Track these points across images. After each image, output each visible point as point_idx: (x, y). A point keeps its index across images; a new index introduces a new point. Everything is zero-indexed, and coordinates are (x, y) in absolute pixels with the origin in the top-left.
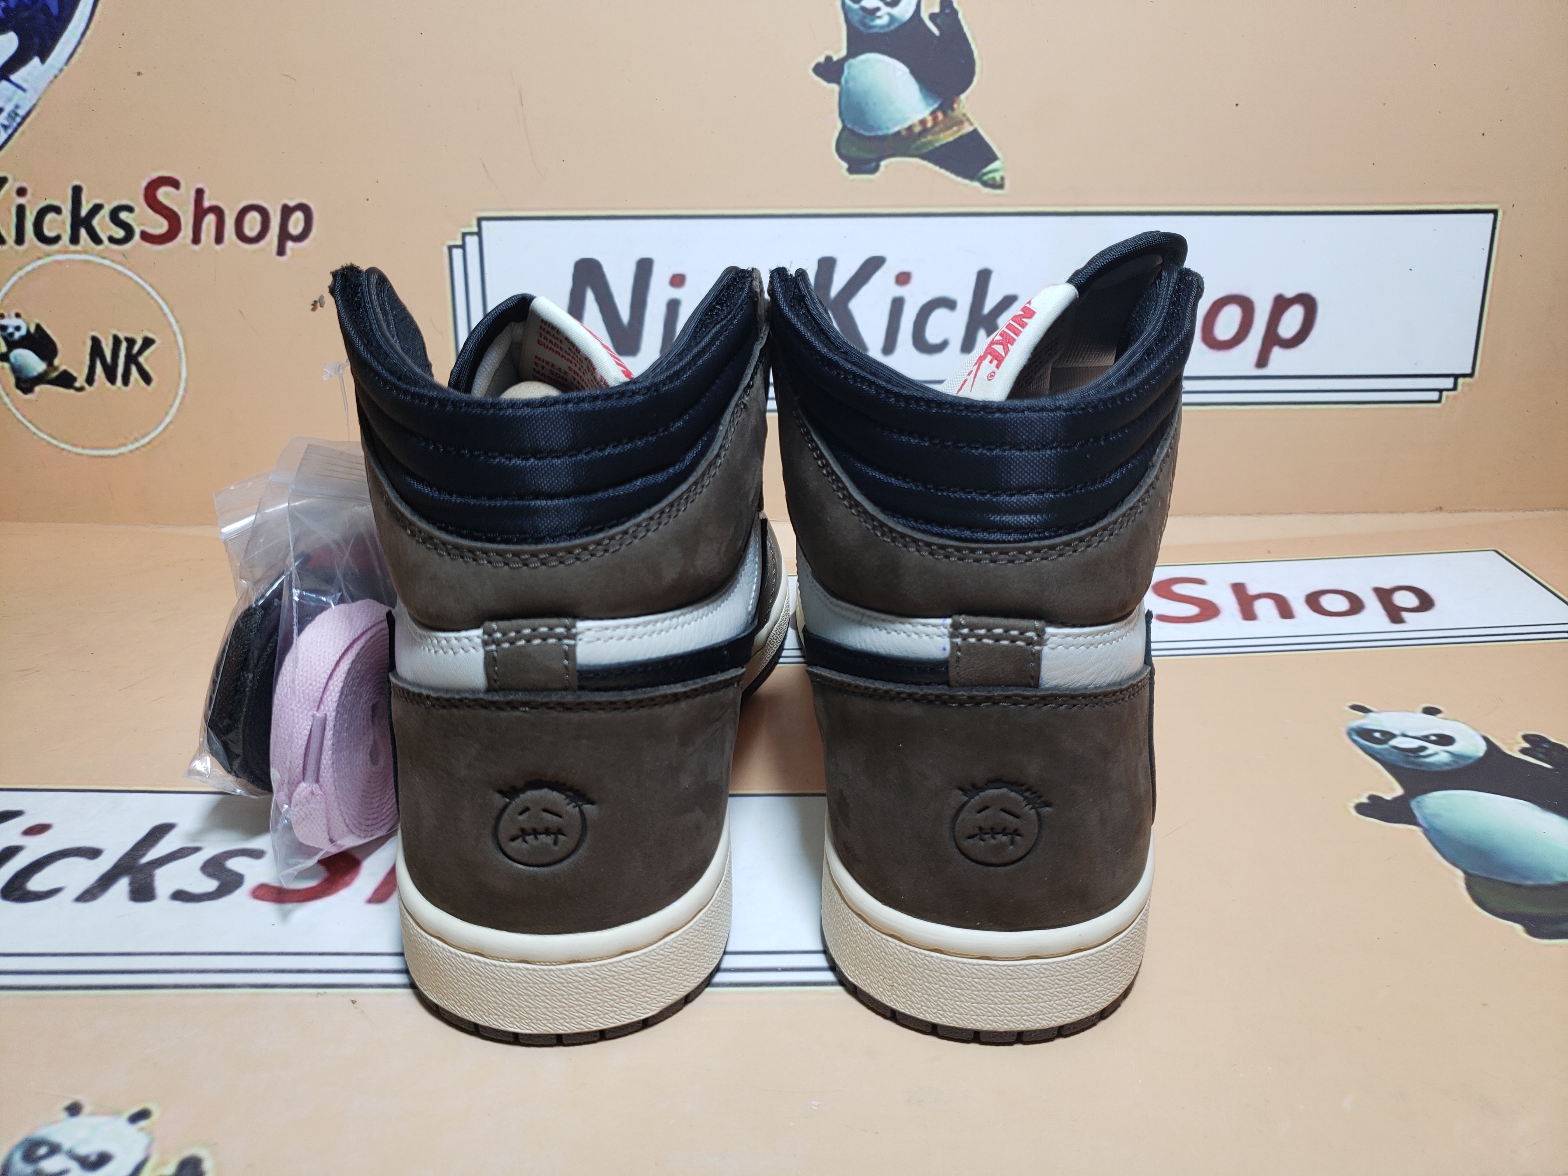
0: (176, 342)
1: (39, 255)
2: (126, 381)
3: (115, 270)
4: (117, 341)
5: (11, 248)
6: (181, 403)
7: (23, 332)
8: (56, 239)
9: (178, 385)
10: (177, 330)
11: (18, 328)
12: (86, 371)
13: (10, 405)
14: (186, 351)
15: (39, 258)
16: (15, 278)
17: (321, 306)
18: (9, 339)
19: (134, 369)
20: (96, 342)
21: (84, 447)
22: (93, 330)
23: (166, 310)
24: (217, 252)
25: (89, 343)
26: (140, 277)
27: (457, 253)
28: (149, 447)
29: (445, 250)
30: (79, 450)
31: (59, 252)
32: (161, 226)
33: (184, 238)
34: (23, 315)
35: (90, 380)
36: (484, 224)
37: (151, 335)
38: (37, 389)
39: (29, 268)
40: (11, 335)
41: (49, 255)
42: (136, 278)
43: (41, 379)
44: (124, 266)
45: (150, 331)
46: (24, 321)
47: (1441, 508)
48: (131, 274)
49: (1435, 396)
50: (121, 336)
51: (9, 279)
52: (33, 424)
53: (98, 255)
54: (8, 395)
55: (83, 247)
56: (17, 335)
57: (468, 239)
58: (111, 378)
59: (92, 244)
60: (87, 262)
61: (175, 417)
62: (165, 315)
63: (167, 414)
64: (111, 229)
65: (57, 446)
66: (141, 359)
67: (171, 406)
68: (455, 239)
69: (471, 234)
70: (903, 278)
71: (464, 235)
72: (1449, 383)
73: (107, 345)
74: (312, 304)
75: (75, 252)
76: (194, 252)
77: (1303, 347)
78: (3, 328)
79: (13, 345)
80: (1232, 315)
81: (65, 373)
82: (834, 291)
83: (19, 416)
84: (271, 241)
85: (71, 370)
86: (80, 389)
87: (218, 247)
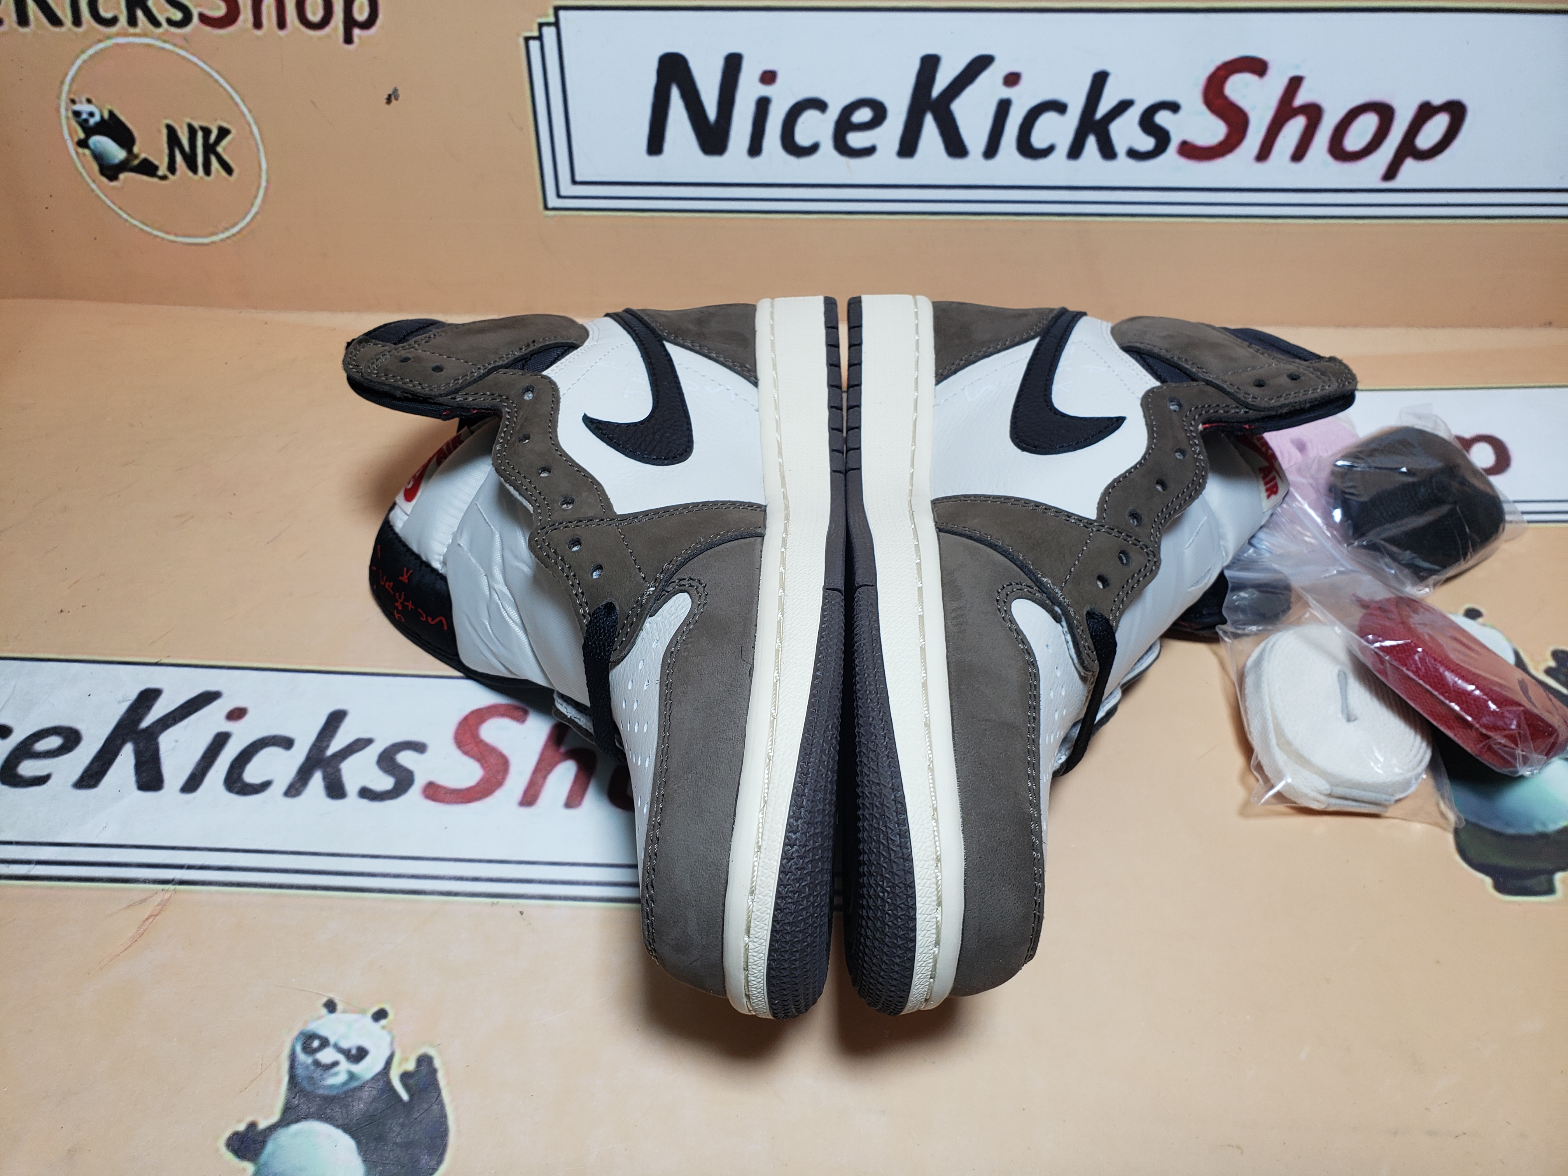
0: (251, 132)
1: (100, 37)
2: (207, 171)
3: (178, 55)
4: (192, 131)
5: (70, 30)
6: (265, 194)
7: (97, 118)
8: (113, 21)
9: (260, 176)
10: (252, 122)
11: (91, 114)
12: (166, 160)
13: (98, 191)
14: (262, 141)
15: (100, 41)
16: (79, 62)
17: (396, 99)
18: (86, 125)
19: (214, 160)
20: (171, 131)
21: (176, 235)
22: (166, 118)
23: (238, 99)
24: (280, 38)
25: (165, 132)
26: (205, 62)
27: (534, 45)
28: (239, 236)
29: (522, 42)
30: (172, 238)
31: (118, 35)
32: (219, 8)
33: (245, 21)
34: (94, 100)
35: (172, 168)
36: (562, 13)
37: (225, 125)
38: (122, 176)
39: (91, 52)
40: (86, 121)
41: (109, 37)
42: (201, 64)
43: (123, 166)
44: (187, 51)
45: (223, 119)
46: (96, 106)
48: (195, 59)
50: (196, 124)
51: (73, 64)
52: (124, 211)
53: (159, 38)
54: (94, 181)
55: (141, 29)
56: (92, 121)
57: (545, 30)
58: (193, 168)
59: (150, 27)
60: (148, 46)
61: (261, 208)
62: (236, 104)
63: (252, 205)
64: (167, 11)
65: (150, 234)
66: (219, 149)
67: (256, 197)
68: (531, 31)
69: (549, 24)
70: (1012, 79)
71: (541, 25)
73: (183, 133)
74: (386, 96)
75: (134, 35)
76: (258, 38)
77: (1440, 158)
78: (77, 114)
79: (89, 131)
80: (1368, 124)
81: (146, 161)
82: (936, 91)
83: (109, 203)
84: (336, 28)
85: (151, 159)
86: (164, 178)
87: (282, 33)
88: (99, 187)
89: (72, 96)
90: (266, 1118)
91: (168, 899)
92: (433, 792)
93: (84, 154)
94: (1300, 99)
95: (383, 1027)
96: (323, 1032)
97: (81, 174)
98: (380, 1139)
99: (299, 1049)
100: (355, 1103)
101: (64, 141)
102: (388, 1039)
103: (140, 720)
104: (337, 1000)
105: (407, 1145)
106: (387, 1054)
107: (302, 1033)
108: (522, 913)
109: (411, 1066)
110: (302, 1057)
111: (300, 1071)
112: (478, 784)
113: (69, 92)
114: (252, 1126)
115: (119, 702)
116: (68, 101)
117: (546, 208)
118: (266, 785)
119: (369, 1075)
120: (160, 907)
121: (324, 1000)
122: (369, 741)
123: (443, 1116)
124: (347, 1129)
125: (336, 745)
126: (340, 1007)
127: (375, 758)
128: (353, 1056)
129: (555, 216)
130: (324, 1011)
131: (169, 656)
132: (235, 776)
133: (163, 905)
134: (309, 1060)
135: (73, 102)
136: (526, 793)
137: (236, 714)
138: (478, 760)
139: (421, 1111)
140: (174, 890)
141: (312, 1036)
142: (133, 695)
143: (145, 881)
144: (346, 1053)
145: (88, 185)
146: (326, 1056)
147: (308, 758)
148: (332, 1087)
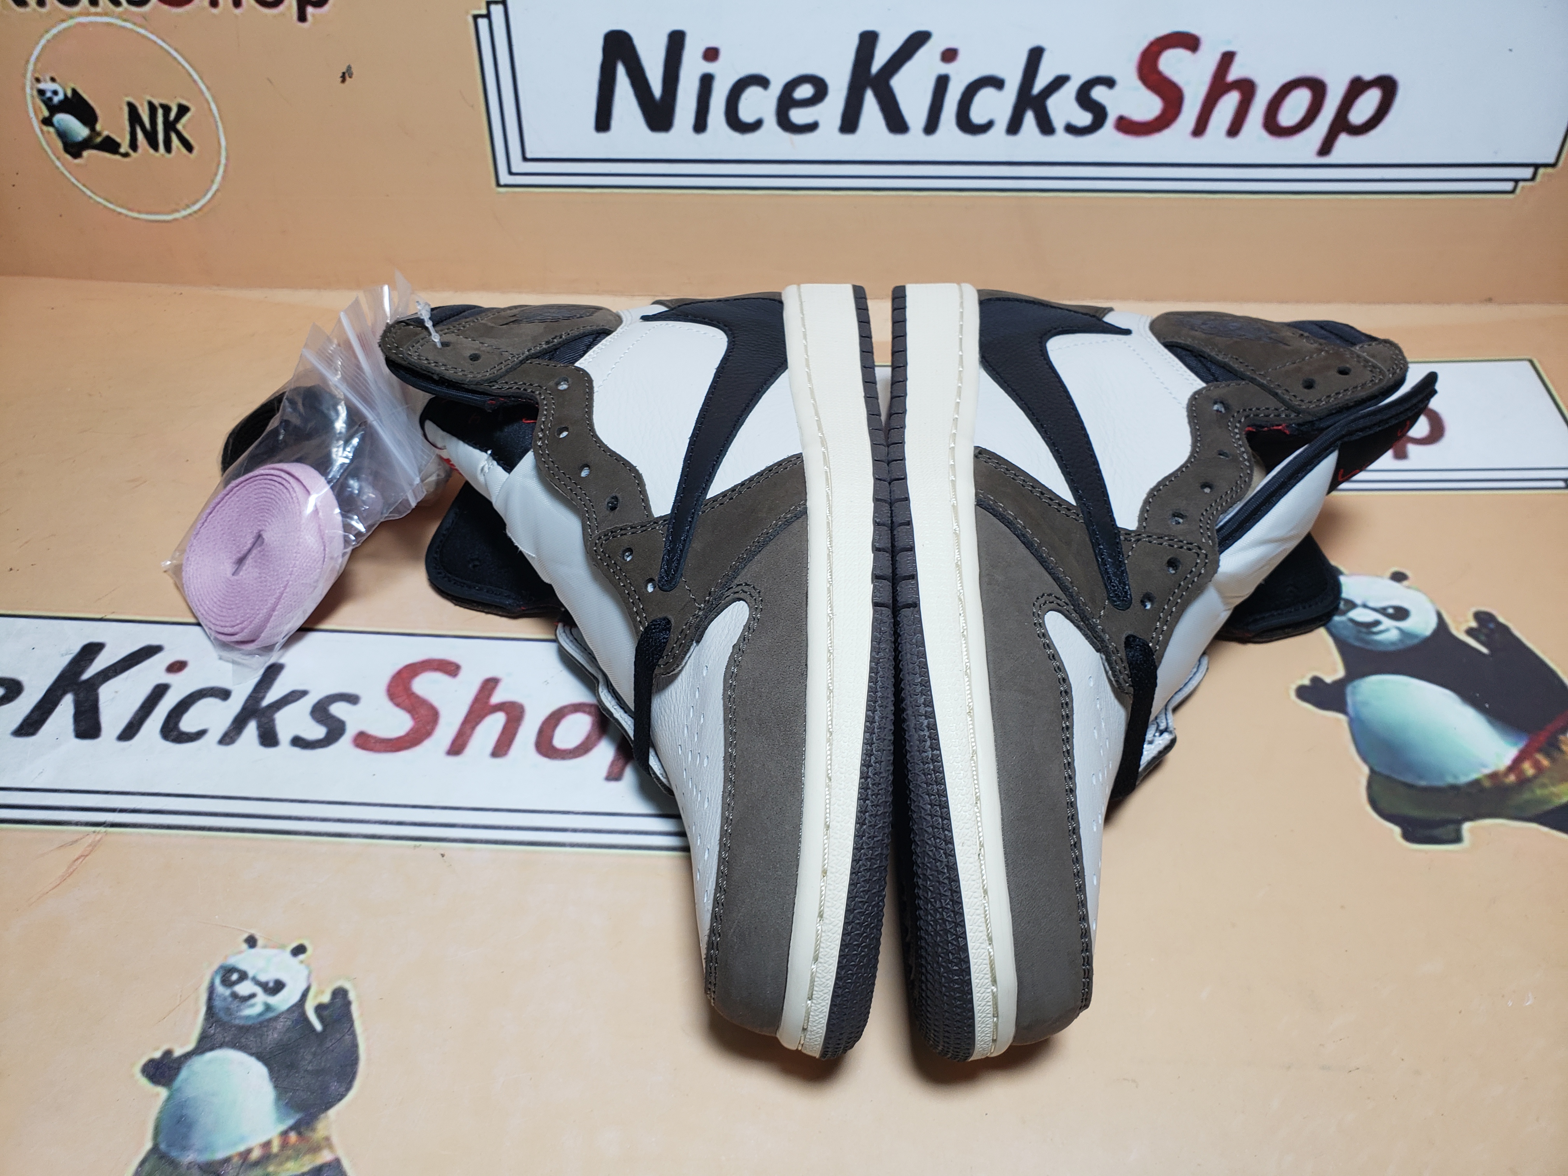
0: (210, 110)
1: (62, 17)
2: (168, 148)
3: (137, 33)
4: (152, 108)
5: (35, 10)
6: (225, 171)
7: (61, 96)
9: (219, 152)
10: (210, 99)
11: (55, 93)
12: (128, 137)
13: (62, 169)
14: (222, 120)
15: (63, 21)
16: (42, 42)
17: (350, 77)
18: (50, 103)
19: (174, 137)
20: (132, 108)
21: (139, 212)
22: (127, 95)
23: (196, 77)
24: (236, 16)
25: (126, 109)
26: (164, 41)
27: (483, 23)
28: (200, 213)
29: (470, 20)
30: (135, 215)
31: (81, 14)
33: (201, 1)
34: (57, 79)
35: (134, 145)
37: (185, 102)
38: (86, 154)
39: (54, 31)
40: (50, 99)
41: (71, 17)
42: (159, 42)
43: (87, 144)
44: (146, 29)
45: (183, 98)
46: (60, 85)
47: (1490, 300)
48: (154, 38)
49: (1509, 186)
50: (156, 102)
52: (88, 188)
53: (119, 17)
54: (58, 159)
55: (102, 8)
56: (56, 99)
57: (493, 7)
58: (154, 145)
59: (111, 6)
60: (109, 25)
61: (222, 185)
62: (195, 81)
63: (212, 182)
65: (114, 211)
66: (179, 127)
67: (216, 174)
68: (480, 9)
69: (496, 2)
70: (949, 55)
71: (489, 3)
72: (1528, 173)
73: (143, 110)
74: (341, 75)
75: (96, 14)
76: (214, 15)
77: (1373, 133)
78: (41, 92)
79: (54, 109)
80: (1301, 99)
81: (108, 138)
82: (876, 67)
83: (73, 180)
84: (290, 6)
85: (113, 136)
86: (126, 155)
87: (237, 11)
88: (63, 165)
89: (37, 75)
90: (182, 1046)
91: (99, 841)
92: (364, 741)
93: (49, 132)
94: (1234, 74)
95: (302, 962)
96: (242, 966)
97: (46, 152)
98: (292, 1066)
99: (218, 981)
100: (270, 1033)
101: (30, 119)
102: (305, 973)
103: (82, 672)
104: (258, 936)
105: (318, 1073)
106: (303, 987)
107: (222, 967)
108: (443, 855)
109: (326, 998)
110: (220, 989)
111: (218, 1003)
112: (407, 734)
113: (34, 71)
114: (168, 1053)
115: (62, 655)
116: (33, 80)
117: (498, 185)
118: (201, 734)
119: (284, 1007)
120: (91, 848)
121: (246, 936)
122: (304, 693)
123: (355, 1046)
124: (260, 1057)
125: (271, 697)
126: (260, 942)
127: (309, 708)
128: (270, 989)
129: (507, 193)
130: (245, 946)
131: (113, 613)
132: (171, 725)
133: (94, 846)
134: (227, 992)
135: (38, 80)
136: (454, 742)
137: (177, 667)
138: (409, 711)
139: (333, 1041)
140: (105, 832)
141: (231, 970)
142: (76, 649)
143: (77, 824)
144: (264, 986)
145: (53, 162)
146: (244, 988)
147: (244, 709)
148: (248, 1017)
